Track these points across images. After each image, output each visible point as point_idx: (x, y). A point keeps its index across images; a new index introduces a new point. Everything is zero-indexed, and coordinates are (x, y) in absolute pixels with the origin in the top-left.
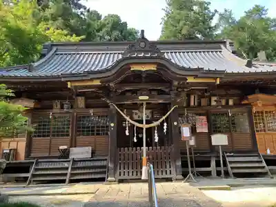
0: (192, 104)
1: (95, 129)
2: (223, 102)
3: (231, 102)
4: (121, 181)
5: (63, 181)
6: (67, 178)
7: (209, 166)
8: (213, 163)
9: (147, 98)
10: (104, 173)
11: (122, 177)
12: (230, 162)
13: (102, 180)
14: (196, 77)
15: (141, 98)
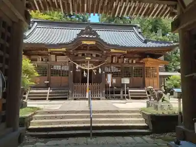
0: (114, 61)
1: (61, 73)
2: (130, 61)
3: (134, 62)
4: (75, 99)
5: (45, 99)
6: (47, 98)
7: (120, 93)
8: (122, 92)
9: (90, 58)
10: (67, 95)
11: (76, 97)
12: (130, 92)
13: (66, 99)
14: (115, 49)
15: (87, 58)
